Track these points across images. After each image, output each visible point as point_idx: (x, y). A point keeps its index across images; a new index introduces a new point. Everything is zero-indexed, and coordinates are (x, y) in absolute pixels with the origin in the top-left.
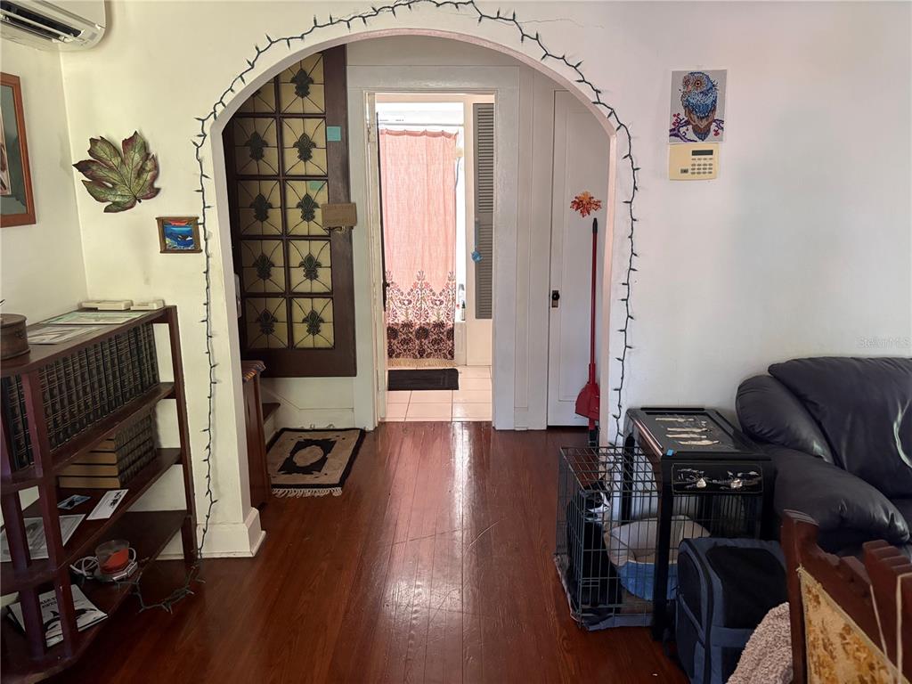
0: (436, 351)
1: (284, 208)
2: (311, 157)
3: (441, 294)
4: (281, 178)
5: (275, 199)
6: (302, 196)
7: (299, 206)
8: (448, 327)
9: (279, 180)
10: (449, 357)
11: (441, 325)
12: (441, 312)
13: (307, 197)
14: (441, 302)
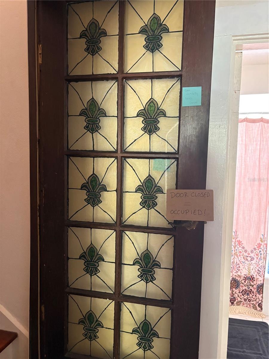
0: (245, 300)
1: (120, 192)
2: (157, 129)
3: (252, 252)
4: (119, 155)
5: (111, 180)
6: (143, 177)
7: (138, 190)
8: (259, 283)
9: (116, 158)
10: (259, 308)
11: (252, 279)
12: (252, 267)
13: (149, 180)
14: (252, 259)
